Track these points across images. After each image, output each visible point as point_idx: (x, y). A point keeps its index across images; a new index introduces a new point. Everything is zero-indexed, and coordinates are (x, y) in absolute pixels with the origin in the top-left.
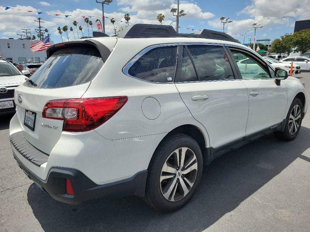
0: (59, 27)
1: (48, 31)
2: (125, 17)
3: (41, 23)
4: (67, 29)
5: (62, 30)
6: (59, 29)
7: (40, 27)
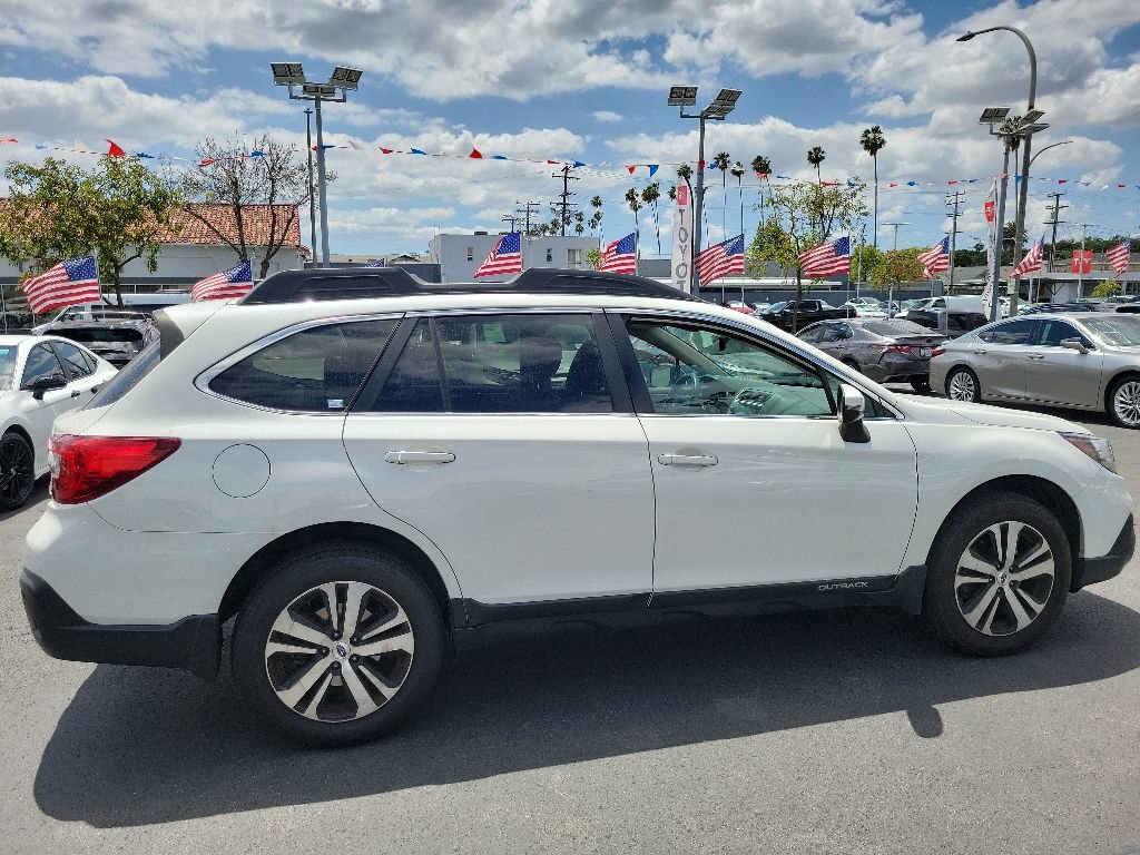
0: (632, 191)
1: (600, 204)
2: (865, 139)
3: (569, 182)
4: (656, 195)
5: (639, 199)
6: (631, 196)
7: (565, 194)
